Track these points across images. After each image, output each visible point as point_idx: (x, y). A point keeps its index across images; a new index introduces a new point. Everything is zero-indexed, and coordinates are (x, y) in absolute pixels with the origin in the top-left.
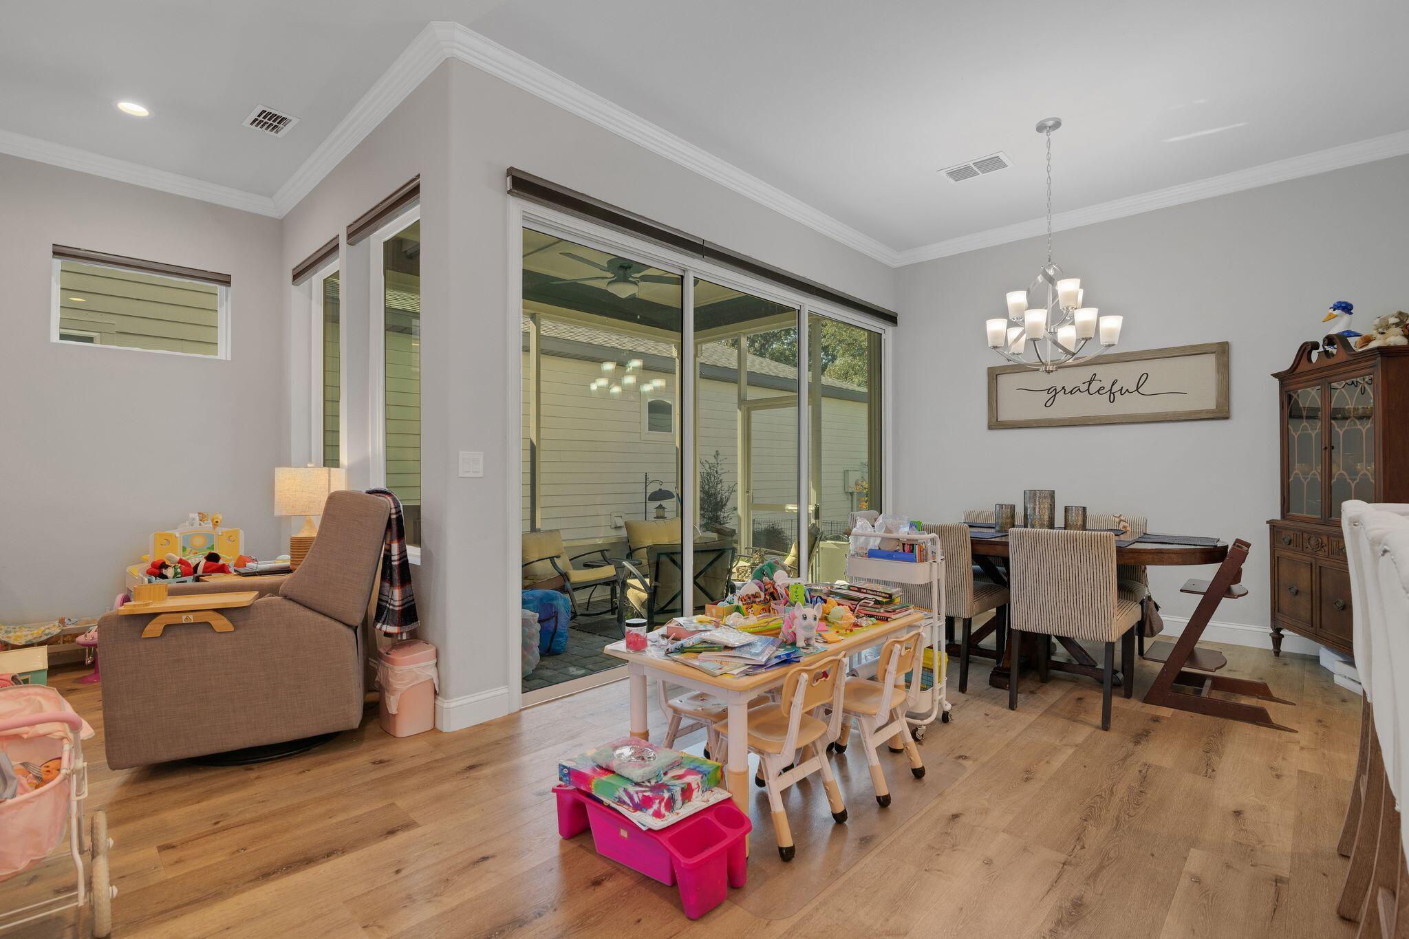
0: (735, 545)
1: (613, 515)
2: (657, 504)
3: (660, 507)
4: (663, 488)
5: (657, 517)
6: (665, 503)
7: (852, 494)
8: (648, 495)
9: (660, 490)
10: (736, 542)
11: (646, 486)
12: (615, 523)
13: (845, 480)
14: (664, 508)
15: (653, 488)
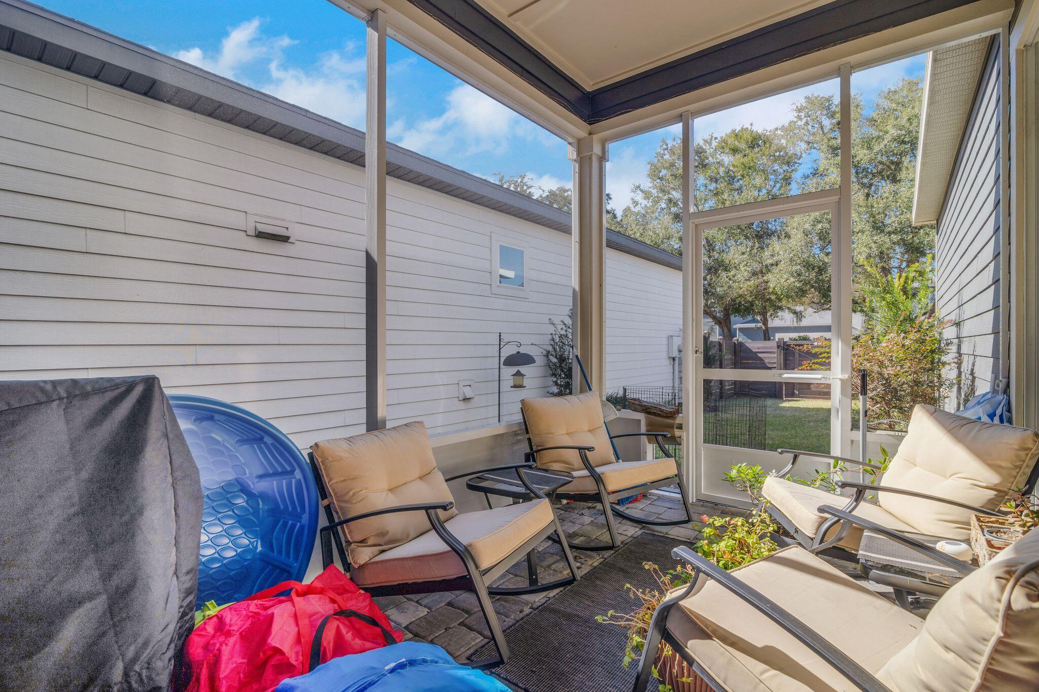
0: (677, 433)
1: (461, 384)
2: (514, 370)
3: (518, 374)
4: (523, 350)
5: (515, 386)
6: (523, 369)
7: (674, 359)
8: (503, 359)
9: (518, 353)
10: (680, 427)
11: (500, 349)
12: (464, 393)
13: (669, 346)
14: (523, 375)
15: (508, 351)
